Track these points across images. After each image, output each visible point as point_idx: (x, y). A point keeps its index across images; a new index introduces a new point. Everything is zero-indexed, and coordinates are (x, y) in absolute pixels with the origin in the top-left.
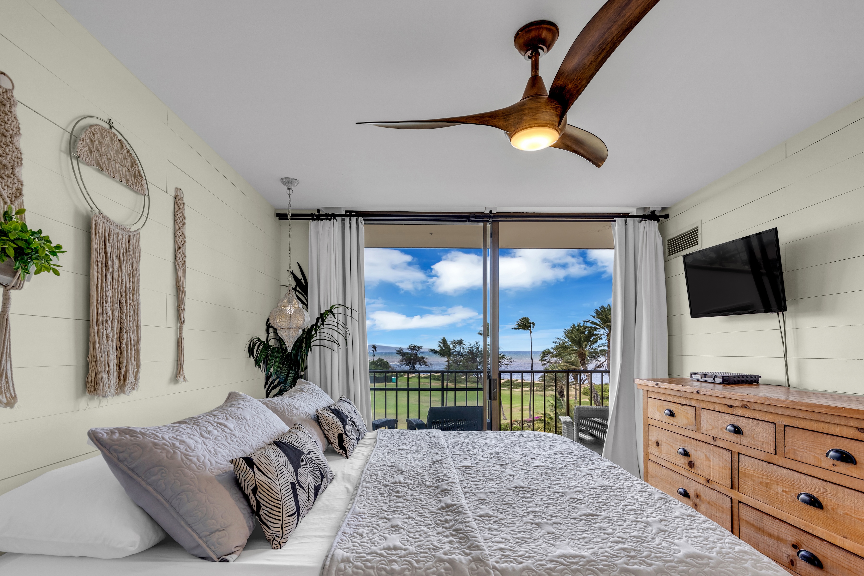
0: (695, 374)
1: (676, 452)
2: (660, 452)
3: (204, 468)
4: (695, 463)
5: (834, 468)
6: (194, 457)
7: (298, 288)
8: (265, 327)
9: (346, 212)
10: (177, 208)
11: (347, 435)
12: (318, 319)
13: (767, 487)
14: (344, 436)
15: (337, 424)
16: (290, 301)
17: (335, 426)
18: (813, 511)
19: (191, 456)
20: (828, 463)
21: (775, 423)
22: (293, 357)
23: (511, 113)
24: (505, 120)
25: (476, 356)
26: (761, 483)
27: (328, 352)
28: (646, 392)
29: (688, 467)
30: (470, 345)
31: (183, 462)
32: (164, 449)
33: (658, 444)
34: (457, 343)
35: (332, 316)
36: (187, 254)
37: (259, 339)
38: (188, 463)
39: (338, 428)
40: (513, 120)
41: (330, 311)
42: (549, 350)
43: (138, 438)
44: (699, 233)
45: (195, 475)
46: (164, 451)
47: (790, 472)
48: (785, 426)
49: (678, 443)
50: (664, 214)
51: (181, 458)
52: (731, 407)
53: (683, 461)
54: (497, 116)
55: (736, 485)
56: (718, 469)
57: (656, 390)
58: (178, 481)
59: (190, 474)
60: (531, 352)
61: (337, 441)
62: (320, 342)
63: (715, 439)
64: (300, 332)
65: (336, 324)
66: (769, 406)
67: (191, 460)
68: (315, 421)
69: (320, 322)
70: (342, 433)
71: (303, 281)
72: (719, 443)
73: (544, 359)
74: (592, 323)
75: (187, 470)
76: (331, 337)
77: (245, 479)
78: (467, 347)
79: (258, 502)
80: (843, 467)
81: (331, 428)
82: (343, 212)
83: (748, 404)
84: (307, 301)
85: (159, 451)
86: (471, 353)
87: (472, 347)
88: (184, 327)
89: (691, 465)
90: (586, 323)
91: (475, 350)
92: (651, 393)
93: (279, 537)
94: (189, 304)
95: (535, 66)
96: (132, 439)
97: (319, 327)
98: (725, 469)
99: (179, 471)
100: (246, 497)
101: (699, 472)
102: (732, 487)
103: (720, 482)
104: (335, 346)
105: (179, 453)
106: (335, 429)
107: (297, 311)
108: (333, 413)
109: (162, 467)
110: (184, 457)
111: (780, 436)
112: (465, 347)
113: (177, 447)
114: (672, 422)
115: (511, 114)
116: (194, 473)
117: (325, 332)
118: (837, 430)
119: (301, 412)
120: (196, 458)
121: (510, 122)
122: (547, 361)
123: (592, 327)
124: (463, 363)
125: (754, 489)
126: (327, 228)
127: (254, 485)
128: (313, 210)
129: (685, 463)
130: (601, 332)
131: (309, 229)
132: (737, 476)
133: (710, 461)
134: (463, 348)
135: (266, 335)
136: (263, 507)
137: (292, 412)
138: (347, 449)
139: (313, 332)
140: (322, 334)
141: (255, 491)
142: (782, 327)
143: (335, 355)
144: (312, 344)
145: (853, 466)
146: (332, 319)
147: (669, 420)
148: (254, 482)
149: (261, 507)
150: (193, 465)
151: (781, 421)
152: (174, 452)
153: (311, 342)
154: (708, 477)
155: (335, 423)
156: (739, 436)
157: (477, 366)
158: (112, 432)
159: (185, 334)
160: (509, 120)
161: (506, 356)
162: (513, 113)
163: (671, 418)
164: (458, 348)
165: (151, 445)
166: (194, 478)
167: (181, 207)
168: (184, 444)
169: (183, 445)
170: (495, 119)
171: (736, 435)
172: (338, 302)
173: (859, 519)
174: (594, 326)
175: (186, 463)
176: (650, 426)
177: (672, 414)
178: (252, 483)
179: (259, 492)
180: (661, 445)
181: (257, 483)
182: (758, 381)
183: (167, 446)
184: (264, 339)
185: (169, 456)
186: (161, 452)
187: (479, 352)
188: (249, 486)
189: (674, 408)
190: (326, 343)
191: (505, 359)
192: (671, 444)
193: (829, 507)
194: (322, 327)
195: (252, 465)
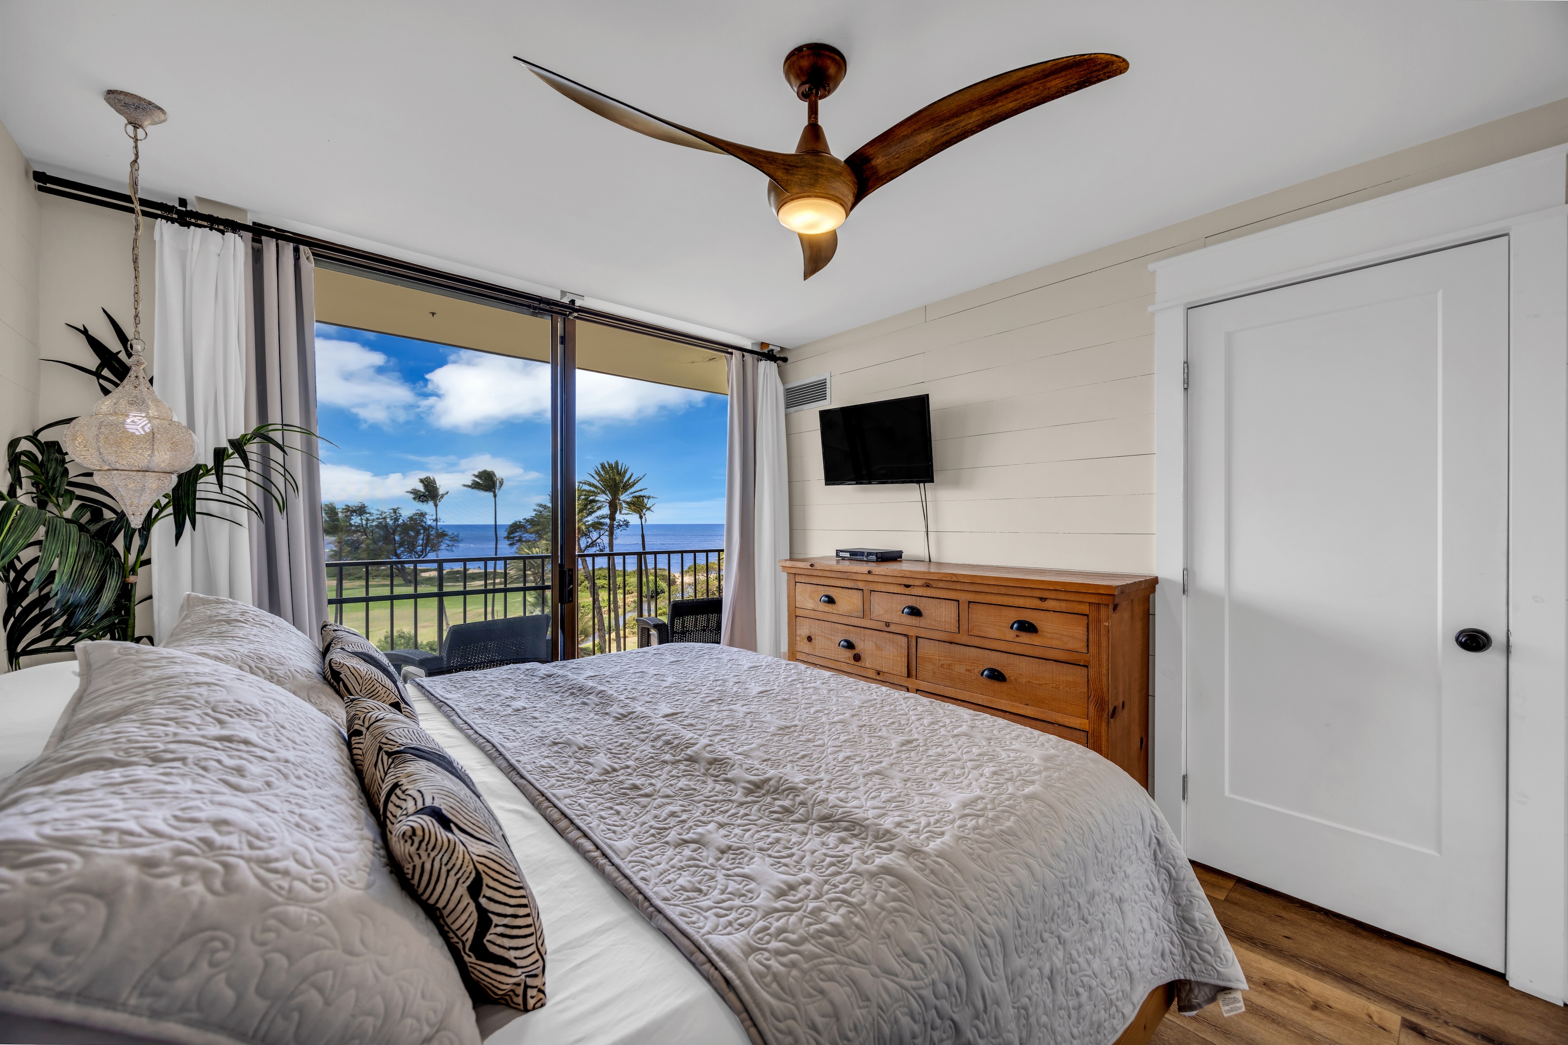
0: (842, 551)
1: (837, 645)
2: (814, 648)
3: (329, 881)
4: (862, 656)
5: (1018, 640)
6: (284, 858)
13: (949, 669)
15: (383, 684)
16: (137, 403)
17: (380, 689)
18: (997, 685)
19: (277, 860)
20: (1011, 635)
21: (958, 601)
23: (798, 165)
24: (787, 173)
25: (394, 534)
26: (942, 665)
28: (792, 576)
29: (852, 662)
30: (381, 515)
31: (270, 888)
32: (186, 869)
33: (810, 639)
34: (354, 511)
38: (285, 884)
39: (388, 692)
40: (800, 177)
42: (520, 522)
43: (63, 866)
44: (827, 386)
45: (319, 910)
46: (193, 876)
47: (973, 649)
48: (970, 602)
49: (840, 635)
50: (782, 356)
51: (258, 877)
52: (907, 586)
53: (849, 654)
54: (775, 162)
55: (914, 673)
56: (891, 658)
57: (809, 572)
58: (276, 956)
59: (305, 917)
60: (496, 525)
63: (888, 624)
66: (955, 583)
67: (286, 873)
70: (397, 700)
72: (892, 628)
73: (512, 536)
74: (590, 485)
75: (292, 909)
77: (449, 866)
78: (375, 517)
79: (483, 913)
80: (1026, 638)
83: (931, 582)
85: (175, 881)
86: (383, 526)
87: (385, 518)
89: (857, 658)
90: (581, 485)
91: (391, 522)
92: (800, 576)
93: (536, 976)
95: (813, 111)
96: (40, 875)
98: (901, 657)
99: (272, 922)
101: (867, 665)
102: (909, 675)
103: (895, 673)
105: (242, 863)
106: (383, 695)
108: (365, 661)
109: (209, 933)
110: (262, 872)
111: (964, 615)
112: (371, 518)
113: (222, 848)
114: (831, 610)
115: (798, 167)
116: (314, 909)
118: (1021, 602)
119: (292, 669)
120: (291, 859)
121: (796, 178)
122: (517, 538)
123: (589, 491)
124: (368, 545)
125: (934, 673)
127: (473, 875)
129: (849, 658)
130: (602, 498)
132: (914, 662)
133: (882, 650)
134: (367, 520)
136: (495, 920)
137: (276, 674)
141: (475, 889)
142: (924, 499)
145: (1035, 634)
147: (826, 608)
148: (471, 866)
149: (491, 921)
150: (298, 885)
151: (964, 597)
152: (226, 866)
154: (879, 668)
155: (380, 681)
156: (918, 618)
157: (395, 550)
160: (793, 174)
161: (450, 533)
162: (801, 167)
163: (830, 605)
164: (356, 520)
165: (132, 872)
166: (322, 922)
168: (231, 829)
169: (229, 833)
170: (771, 164)
171: (914, 617)
173: (1039, 685)
174: (592, 489)
175: (281, 887)
176: (798, 618)
177: (831, 600)
178: (469, 870)
179: (487, 886)
180: (815, 639)
181: (480, 867)
182: (901, 557)
183: (190, 853)
185: (217, 884)
186: (184, 884)
187: (399, 526)
188: (461, 881)
189: (832, 592)
191: (447, 538)
192: (829, 637)
193: (1012, 678)
195: (445, 822)
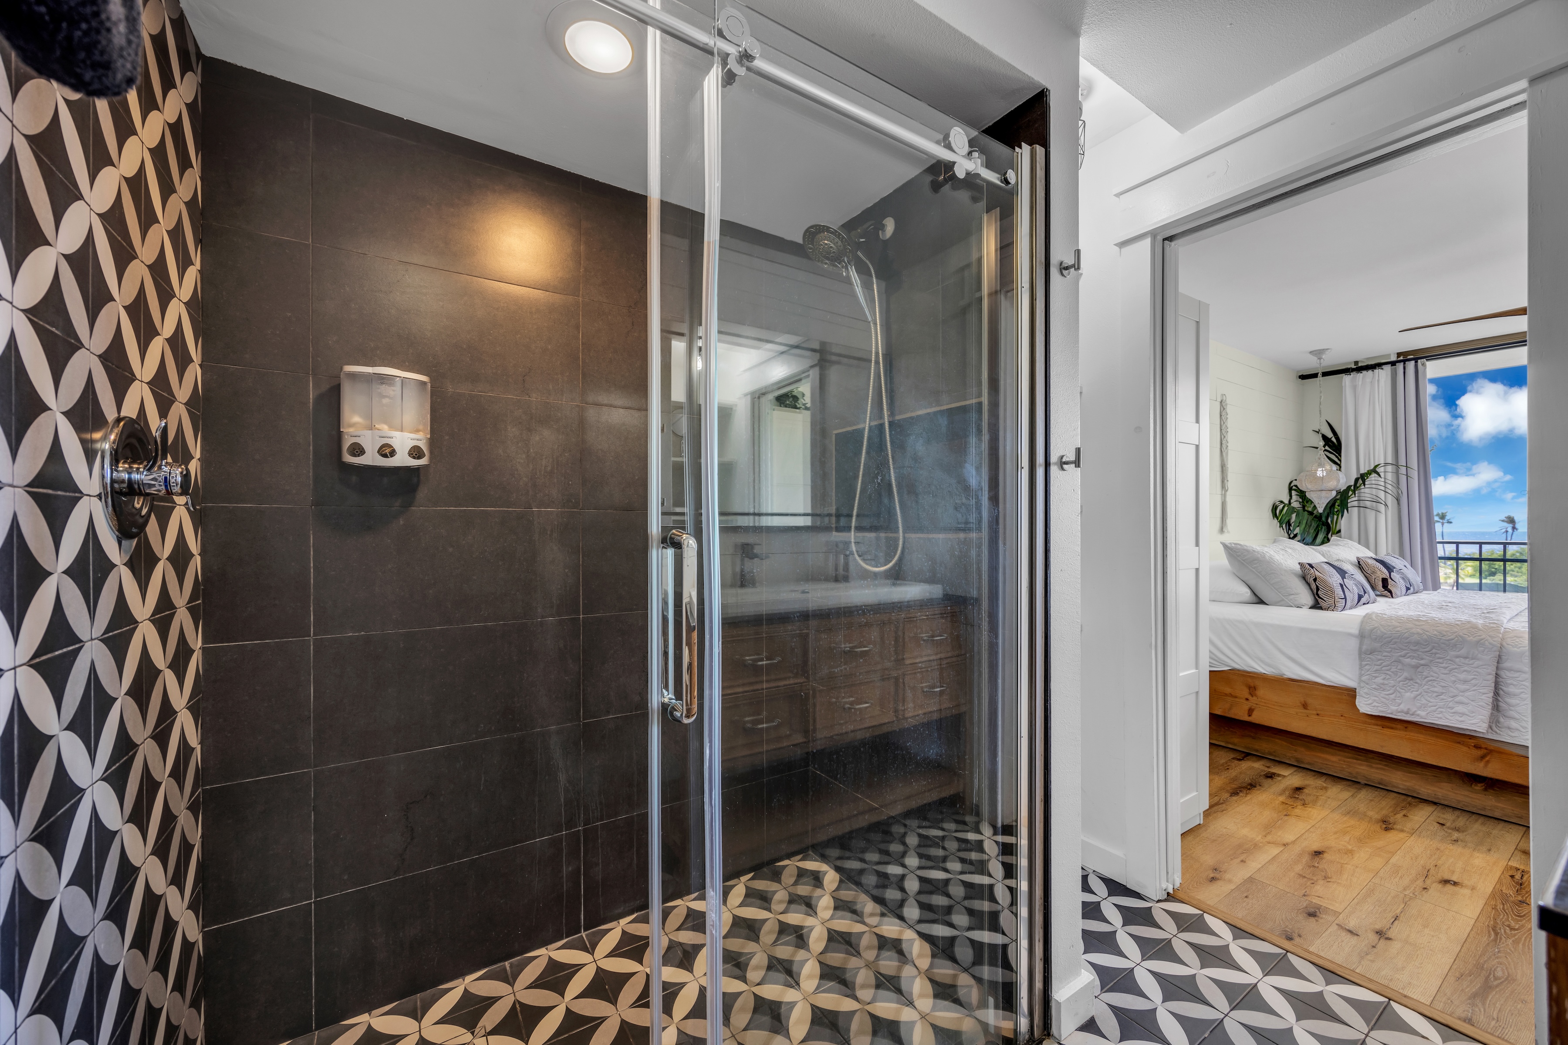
7: (1327, 448)
8: (1287, 491)
9: (1399, 355)
10: (1222, 409)
11: (1392, 580)
12: (1357, 480)
14: (1389, 580)
16: (1321, 465)
17: (1378, 571)
22: (1324, 519)
27: (1371, 515)
35: (1376, 475)
36: (1229, 440)
37: (1282, 502)
39: (1382, 573)
41: (1374, 471)
61: (1380, 584)
62: (1359, 503)
64: (1334, 493)
65: (1383, 484)
68: (1356, 565)
69: (1360, 481)
70: (1387, 578)
71: (1334, 439)
76: (1375, 497)
77: (1308, 573)
79: (1317, 586)
81: (1374, 572)
82: (1394, 358)
84: (1340, 461)
88: (1228, 493)
93: (1332, 610)
94: (1230, 476)
96: (1242, 547)
97: (1358, 487)
100: (1309, 585)
104: (1382, 508)
106: (1379, 574)
107: (1329, 472)
108: (1378, 562)
109: (1259, 561)
117: (1366, 492)
126: (1368, 380)
128: (1350, 363)
131: (1343, 384)
135: (1289, 498)
136: (1320, 590)
138: (1393, 591)
139: (1350, 493)
140: (1362, 495)
141: (1315, 580)
143: (1382, 518)
144: (1349, 505)
146: (1376, 479)
148: (1314, 575)
153: (1348, 503)
155: (1379, 568)
158: (1230, 543)
159: (1228, 499)
166: (1277, 568)
167: (1225, 407)
168: (1268, 553)
172: (1385, 459)
179: (1318, 583)
181: (1316, 576)
184: (1287, 502)
186: (1257, 555)
188: (1311, 576)
190: (1368, 504)
194: (1363, 487)
195: (1312, 567)
